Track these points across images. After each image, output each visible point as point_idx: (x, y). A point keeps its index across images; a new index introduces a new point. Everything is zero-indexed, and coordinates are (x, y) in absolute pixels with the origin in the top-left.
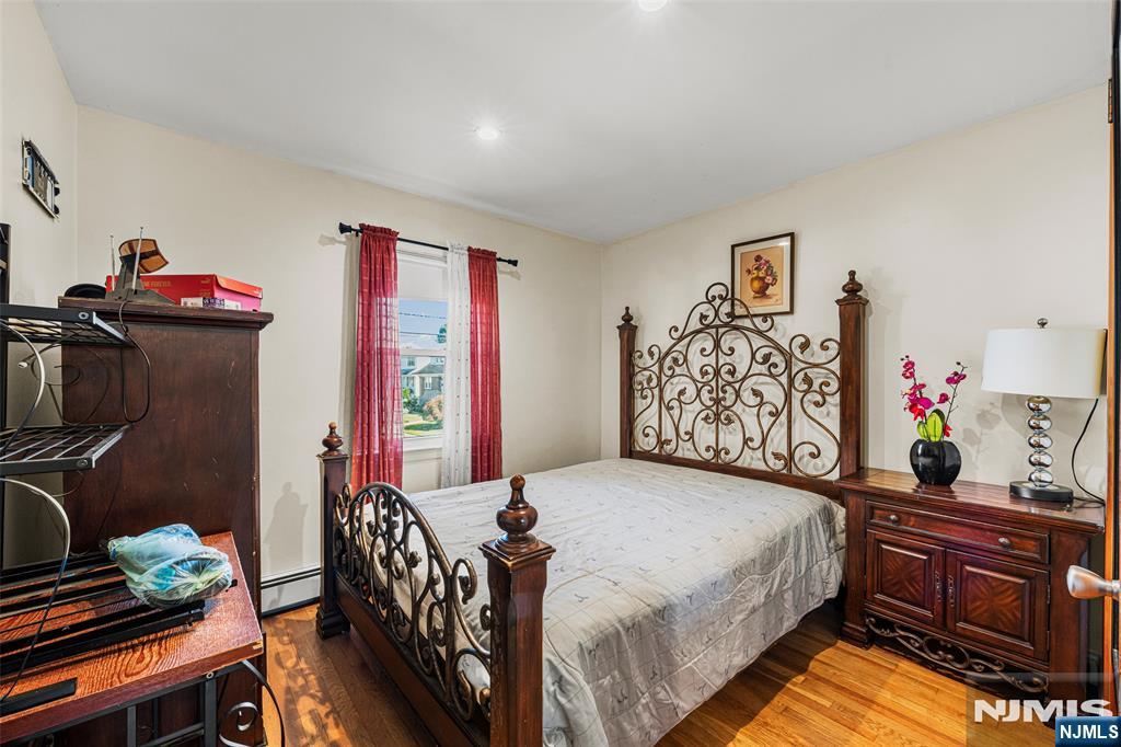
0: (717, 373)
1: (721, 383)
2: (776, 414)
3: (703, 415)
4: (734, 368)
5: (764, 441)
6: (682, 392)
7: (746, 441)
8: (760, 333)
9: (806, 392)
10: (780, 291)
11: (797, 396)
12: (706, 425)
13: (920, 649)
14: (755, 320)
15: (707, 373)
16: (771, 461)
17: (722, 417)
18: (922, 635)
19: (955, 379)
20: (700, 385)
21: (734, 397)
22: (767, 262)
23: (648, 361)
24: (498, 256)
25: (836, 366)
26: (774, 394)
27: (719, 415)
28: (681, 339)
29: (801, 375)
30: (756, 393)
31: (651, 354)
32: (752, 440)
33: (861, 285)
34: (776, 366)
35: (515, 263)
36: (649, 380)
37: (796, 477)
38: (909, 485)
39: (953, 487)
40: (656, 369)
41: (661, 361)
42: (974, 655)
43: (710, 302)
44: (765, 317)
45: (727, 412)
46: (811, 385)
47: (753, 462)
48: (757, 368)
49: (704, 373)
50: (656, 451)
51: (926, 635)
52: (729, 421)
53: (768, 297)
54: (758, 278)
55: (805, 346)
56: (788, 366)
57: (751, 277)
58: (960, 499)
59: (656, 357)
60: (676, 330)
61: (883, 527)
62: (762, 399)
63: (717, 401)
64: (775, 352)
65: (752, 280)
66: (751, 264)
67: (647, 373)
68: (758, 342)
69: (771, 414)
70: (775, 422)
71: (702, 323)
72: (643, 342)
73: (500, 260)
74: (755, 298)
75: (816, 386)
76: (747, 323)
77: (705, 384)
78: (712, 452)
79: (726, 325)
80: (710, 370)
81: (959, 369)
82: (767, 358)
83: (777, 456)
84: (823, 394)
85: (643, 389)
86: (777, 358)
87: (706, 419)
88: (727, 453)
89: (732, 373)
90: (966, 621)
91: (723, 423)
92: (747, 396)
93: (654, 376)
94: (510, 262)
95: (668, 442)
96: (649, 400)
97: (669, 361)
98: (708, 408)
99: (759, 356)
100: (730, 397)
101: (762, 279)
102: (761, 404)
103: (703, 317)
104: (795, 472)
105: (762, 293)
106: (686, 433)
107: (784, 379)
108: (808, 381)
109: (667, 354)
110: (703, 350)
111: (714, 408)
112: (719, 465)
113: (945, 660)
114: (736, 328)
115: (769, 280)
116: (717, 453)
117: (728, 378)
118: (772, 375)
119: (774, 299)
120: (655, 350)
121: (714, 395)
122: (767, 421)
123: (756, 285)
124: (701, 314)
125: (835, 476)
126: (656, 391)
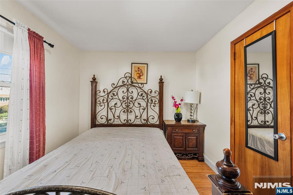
0: (128, 98)
1: (129, 101)
2: (144, 109)
3: (123, 110)
4: (133, 97)
5: (141, 116)
6: (116, 104)
7: (136, 117)
8: (140, 88)
9: (152, 103)
10: (144, 77)
11: (149, 104)
12: (124, 113)
13: (181, 157)
14: (139, 84)
15: (124, 98)
16: (143, 121)
17: (129, 111)
18: (181, 154)
19: (182, 100)
20: (122, 102)
21: (133, 105)
22: (141, 70)
23: (102, 94)
24: (44, 39)
25: (158, 97)
26: (143, 104)
27: (128, 110)
28: (115, 88)
29: (150, 99)
30: (139, 104)
31: (104, 92)
32: (137, 116)
33: (163, 79)
34: (144, 97)
35: (52, 46)
36: (103, 100)
37: (149, 124)
38: (174, 122)
39: (181, 122)
40: (106, 96)
41: (108, 94)
42: (189, 154)
43: (126, 78)
44: (142, 84)
45: (130, 109)
46: (152, 101)
47: (137, 122)
48: (139, 97)
49: (123, 98)
50: (106, 123)
51: (182, 153)
52: (131, 112)
53: (141, 79)
54: (138, 73)
55: (151, 92)
56: (147, 97)
57: (136, 73)
58: (182, 124)
59: (106, 93)
60: (114, 85)
61: (175, 133)
62: (140, 105)
63: (128, 106)
64: (144, 93)
65: (137, 74)
66: (137, 69)
67: (103, 98)
68: (139, 90)
69: (143, 109)
70: (144, 111)
71: (123, 83)
72: (101, 87)
73: (45, 42)
74: (137, 78)
75: (153, 102)
76: (136, 85)
77: (124, 101)
78: (126, 121)
79: (130, 85)
80: (125, 97)
81: (182, 98)
82: (142, 94)
83: (144, 120)
84: (155, 104)
85: (100, 103)
86: (144, 94)
87: (124, 112)
88: (130, 121)
89: (132, 98)
90: (189, 148)
91: (129, 113)
92: (136, 104)
93: (105, 99)
94: (50, 44)
95: (110, 120)
96: (103, 107)
97: (111, 94)
98: (125, 108)
99: (140, 94)
100: (131, 105)
101: (140, 74)
102: (140, 107)
103: (123, 82)
104: (149, 123)
105: (139, 77)
106: (117, 116)
107: (146, 100)
108: (152, 100)
109: (110, 92)
110: (123, 91)
111: (127, 108)
112: (128, 125)
113: (185, 157)
114: (134, 86)
115: (141, 74)
116: (127, 121)
117: (131, 100)
118: (143, 99)
119: (143, 79)
120: (105, 90)
121: (126, 105)
122: (142, 111)
123: (138, 75)
124: (123, 81)
125: (158, 123)
126: (106, 104)
